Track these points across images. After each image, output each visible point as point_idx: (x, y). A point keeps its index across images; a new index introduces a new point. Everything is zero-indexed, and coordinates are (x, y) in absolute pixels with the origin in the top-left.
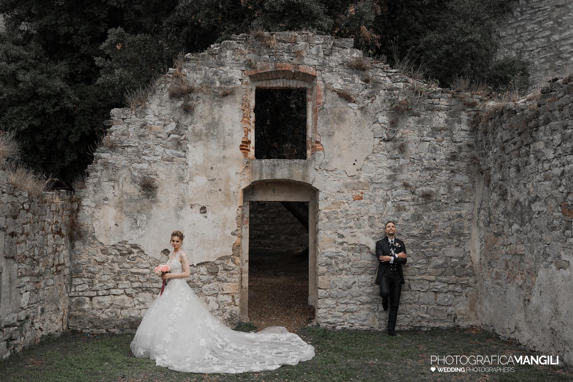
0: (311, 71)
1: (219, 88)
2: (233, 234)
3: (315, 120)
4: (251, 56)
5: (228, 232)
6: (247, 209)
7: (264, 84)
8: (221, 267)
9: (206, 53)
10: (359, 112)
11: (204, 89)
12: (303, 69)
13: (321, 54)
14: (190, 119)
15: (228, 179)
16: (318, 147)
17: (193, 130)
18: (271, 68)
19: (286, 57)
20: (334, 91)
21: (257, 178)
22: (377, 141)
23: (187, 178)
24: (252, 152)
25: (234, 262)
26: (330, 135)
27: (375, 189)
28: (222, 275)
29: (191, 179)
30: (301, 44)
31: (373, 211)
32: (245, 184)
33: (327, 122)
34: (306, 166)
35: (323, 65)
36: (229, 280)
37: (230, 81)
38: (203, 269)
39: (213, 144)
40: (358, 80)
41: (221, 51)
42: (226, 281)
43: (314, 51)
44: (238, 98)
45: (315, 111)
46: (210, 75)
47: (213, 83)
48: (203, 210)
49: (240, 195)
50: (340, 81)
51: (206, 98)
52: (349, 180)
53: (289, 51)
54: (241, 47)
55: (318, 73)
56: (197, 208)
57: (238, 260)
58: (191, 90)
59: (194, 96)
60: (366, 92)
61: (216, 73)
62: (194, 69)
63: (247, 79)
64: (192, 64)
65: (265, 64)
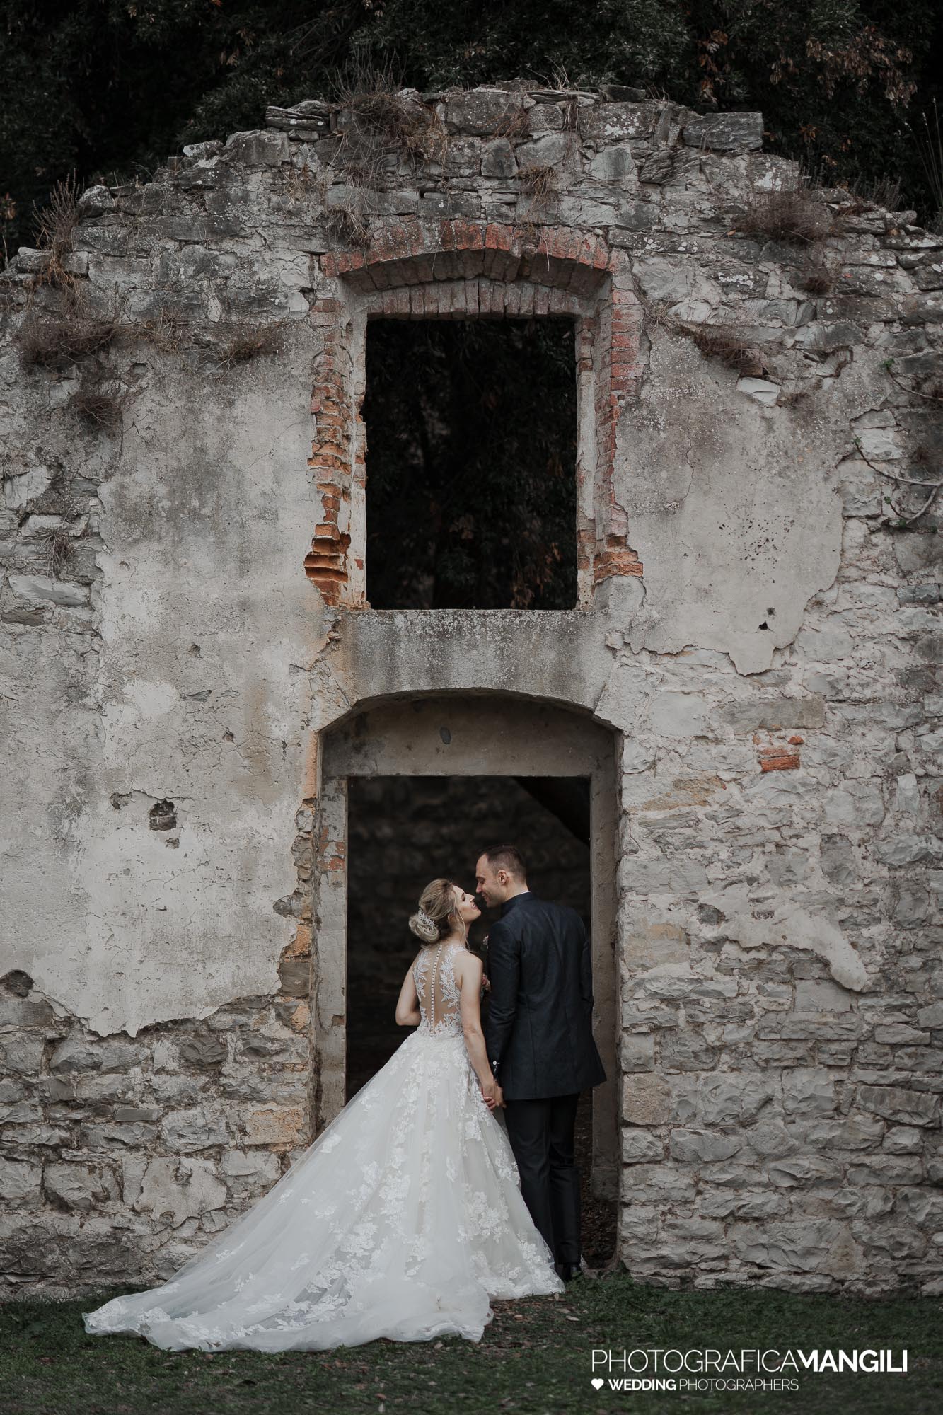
0: (588, 250)
1: (224, 327)
2: (282, 909)
3: (608, 448)
4: (345, 196)
5: (263, 902)
6: (338, 813)
7: (402, 303)
8: (234, 1042)
9: (164, 183)
10: (782, 417)
11: (163, 333)
12: (555, 242)
13: (631, 180)
14: (105, 451)
15: (261, 691)
16: (620, 557)
17: (120, 495)
18: (428, 241)
19: (488, 195)
20: (681, 331)
21: (375, 688)
22: (857, 530)
23: (99, 690)
24: (357, 580)
25: (285, 1018)
26: (667, 511)
27: (848, 726)
28: (239, 1072)
29: (114, 693)
30: (548, 140)
31: (841, 812)
32: (327, 713)
33: (656, 460)
34: (568, 637)
35: (639, 225)
36: (267, 1091)
37: (262, 299)
38: (164, 1051)
39: (201, 555)
40: (778, 284)
41: (224, 172)
42: (254, 1096)
43: (599, 167)
44: (298, 364)
45: (607, 414)
46: (184, 272)
47: (194, 306)
48: (164, 816)
49: (309, 753)
50: (708, 289)
51: (168, 366)
52: (744, 692)
53: (498, 171)
54: (307, 157)
55: (618, 257)
56: (139, 810)
57: (303, 1014)
58: (108, 339)
59: (119, 360)
60: (810, 334)
61: (205, 267)
62: (119, 253)
63: (333, 289)
64: (111, 231)
65: (403, 226)
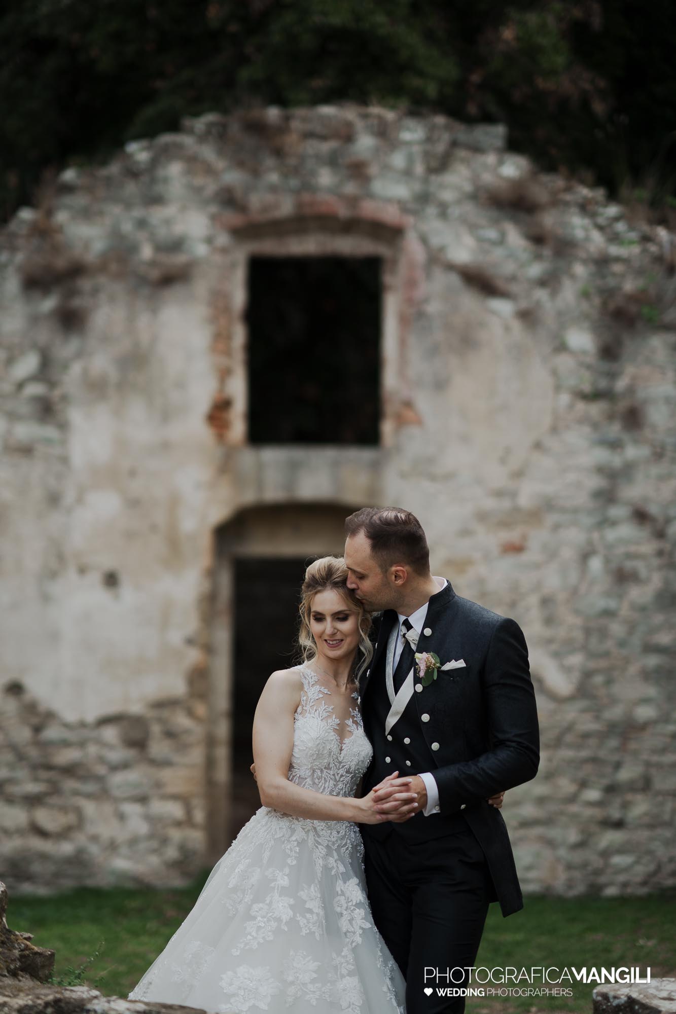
0: (390, 214)
1: (153, 263)
2: (190, 642)
3: (403, 343)
4: (233, 177)
5: (176, 637)
6: (225, 581)
7: (270, 247)
8: (156, 729)
9: (114, 169)
10: (517, 326)
11: (113, 267)
12: (369, 209)
13: (419, 169)
14: (75, 343)
15: (174, 502)
16: (409, 414)
17: (85, 372)
18: (286, 207)
19: (325, 178)
20: (451, 267)
21: (249, 497)
22: (565, 399)
23: (69, 497)
24: (238, 427)
25: (190, 713)
26: (440, 385)
27: (556, 527)
28: (159, 748)
29: (80, 500)
30: (365, 143)
31: (552, 581)
32: (219, 513)
33: (433, 351)
34: (376, 467)
35: (424, 198)
36: (176, 758)
37: (176, 245)
38: (110, 734)
39: (137, 409)
40: (515, 238)
41: (154, 163)
42: (166, 763)
43: (398, 160)
44: (201, 287)
45: (404, 321)
46: (127, 227)
47: (133, 249)
48: (111, 580)
49: (205, 542)
50: (469, 241)
51: (118, 288)
52: (490, 504)
53: (333, 161)
54: (208, 152)
55: (409, 220)
56: (95, 578)
57: (201, 709)
58: (77, 270)
59: (85, 284)
60: (536, 270)
61: (142, 224)
62: (86, 214)
63: (223, 239)
64: (80, 200)
65: (269, 198)
